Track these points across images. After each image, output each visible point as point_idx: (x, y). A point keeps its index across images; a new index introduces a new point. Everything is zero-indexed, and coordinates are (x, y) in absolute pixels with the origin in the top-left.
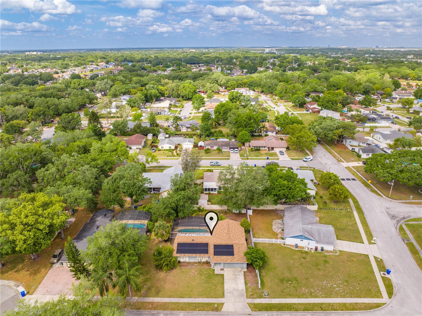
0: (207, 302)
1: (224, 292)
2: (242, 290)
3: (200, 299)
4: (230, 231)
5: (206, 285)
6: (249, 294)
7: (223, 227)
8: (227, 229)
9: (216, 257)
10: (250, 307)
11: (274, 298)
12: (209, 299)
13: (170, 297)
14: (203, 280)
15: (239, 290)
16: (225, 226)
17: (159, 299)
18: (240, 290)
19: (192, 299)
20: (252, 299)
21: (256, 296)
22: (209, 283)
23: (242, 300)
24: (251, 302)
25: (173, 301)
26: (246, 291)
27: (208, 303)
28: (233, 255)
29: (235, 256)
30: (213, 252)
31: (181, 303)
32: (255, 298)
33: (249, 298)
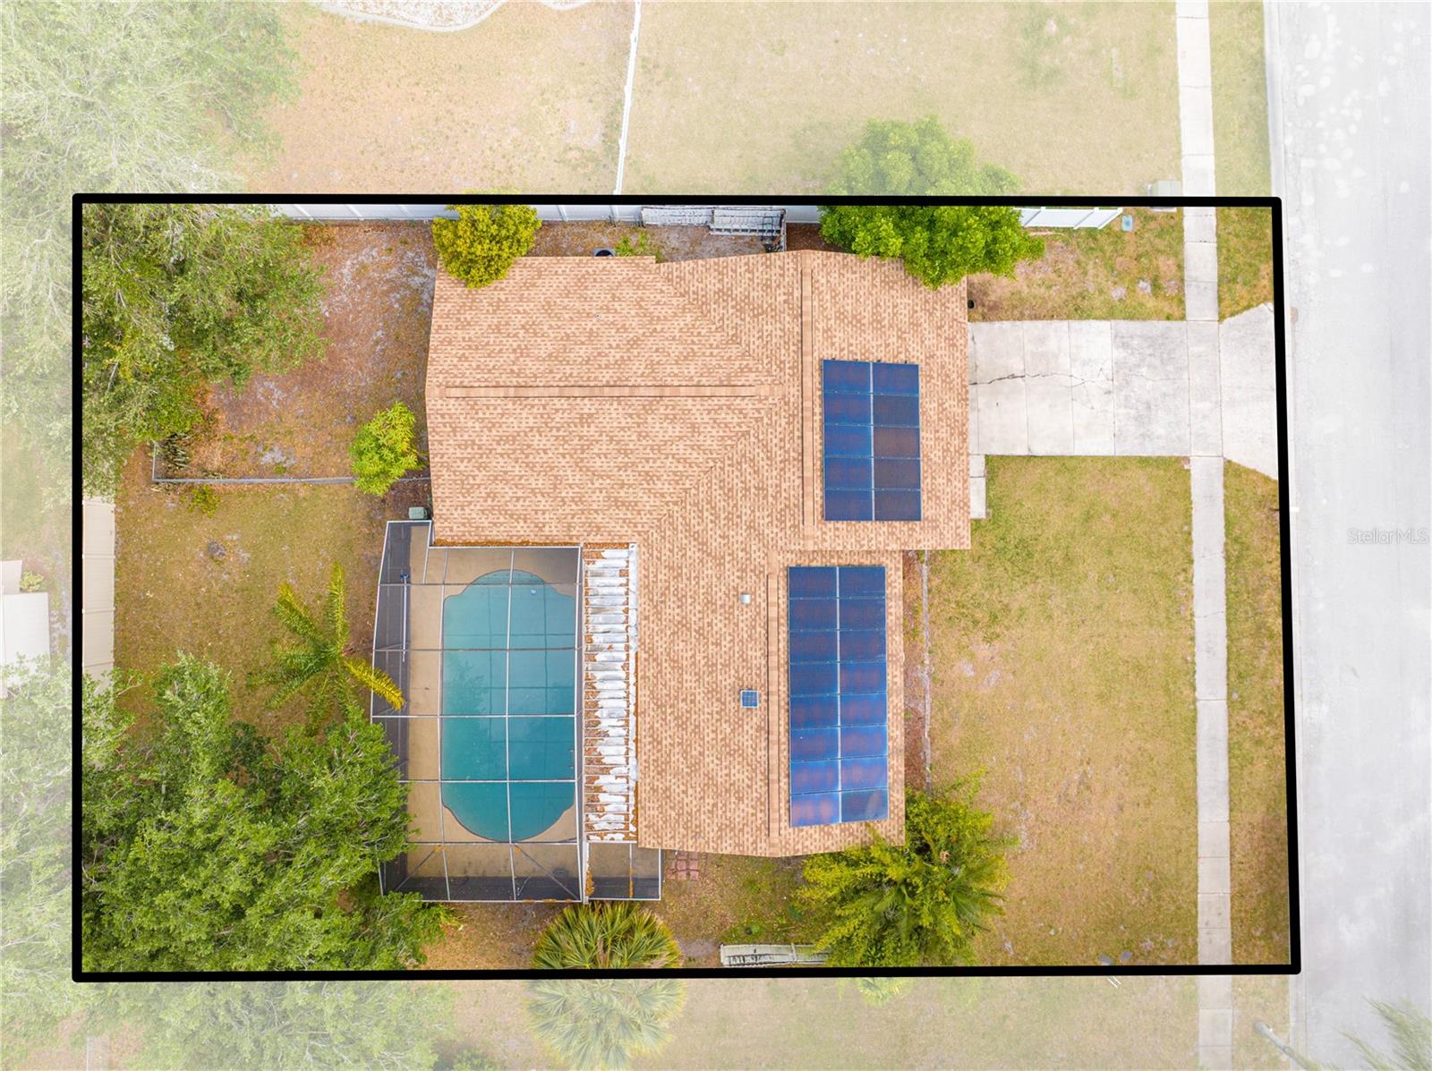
0: (1220, 565)
1: (1144, 461)
2: (1121, 341)
3: (1197, 612)
4: (606, 376)
5: (1093, 575)
6: (1151, 303)
7: (536, 441)
8: (587, 407)
9: (927, 509)
10: (1248, 307)
11: (1178, 154)
12: (1197, 550)
13: (1189, 803)
14: (1046, 596)
15: (1119, 365)
16: (521, 419)
17: (1204, 869)
18: (1120, 354)
19: (1202, 660)
20: (1190, 293)
21: (1165, 264)
22: (1068, 558)
23: (1195, 349)
24: (1212, 295)
25: (1223, 774)
26: (1131, 318)
27: (1228, 559)
28: (908, 373)
29: (916, 355)
30: (884, 527)
31: (1235, 728)
32: (1180, 267)
33: (1181, 302)
